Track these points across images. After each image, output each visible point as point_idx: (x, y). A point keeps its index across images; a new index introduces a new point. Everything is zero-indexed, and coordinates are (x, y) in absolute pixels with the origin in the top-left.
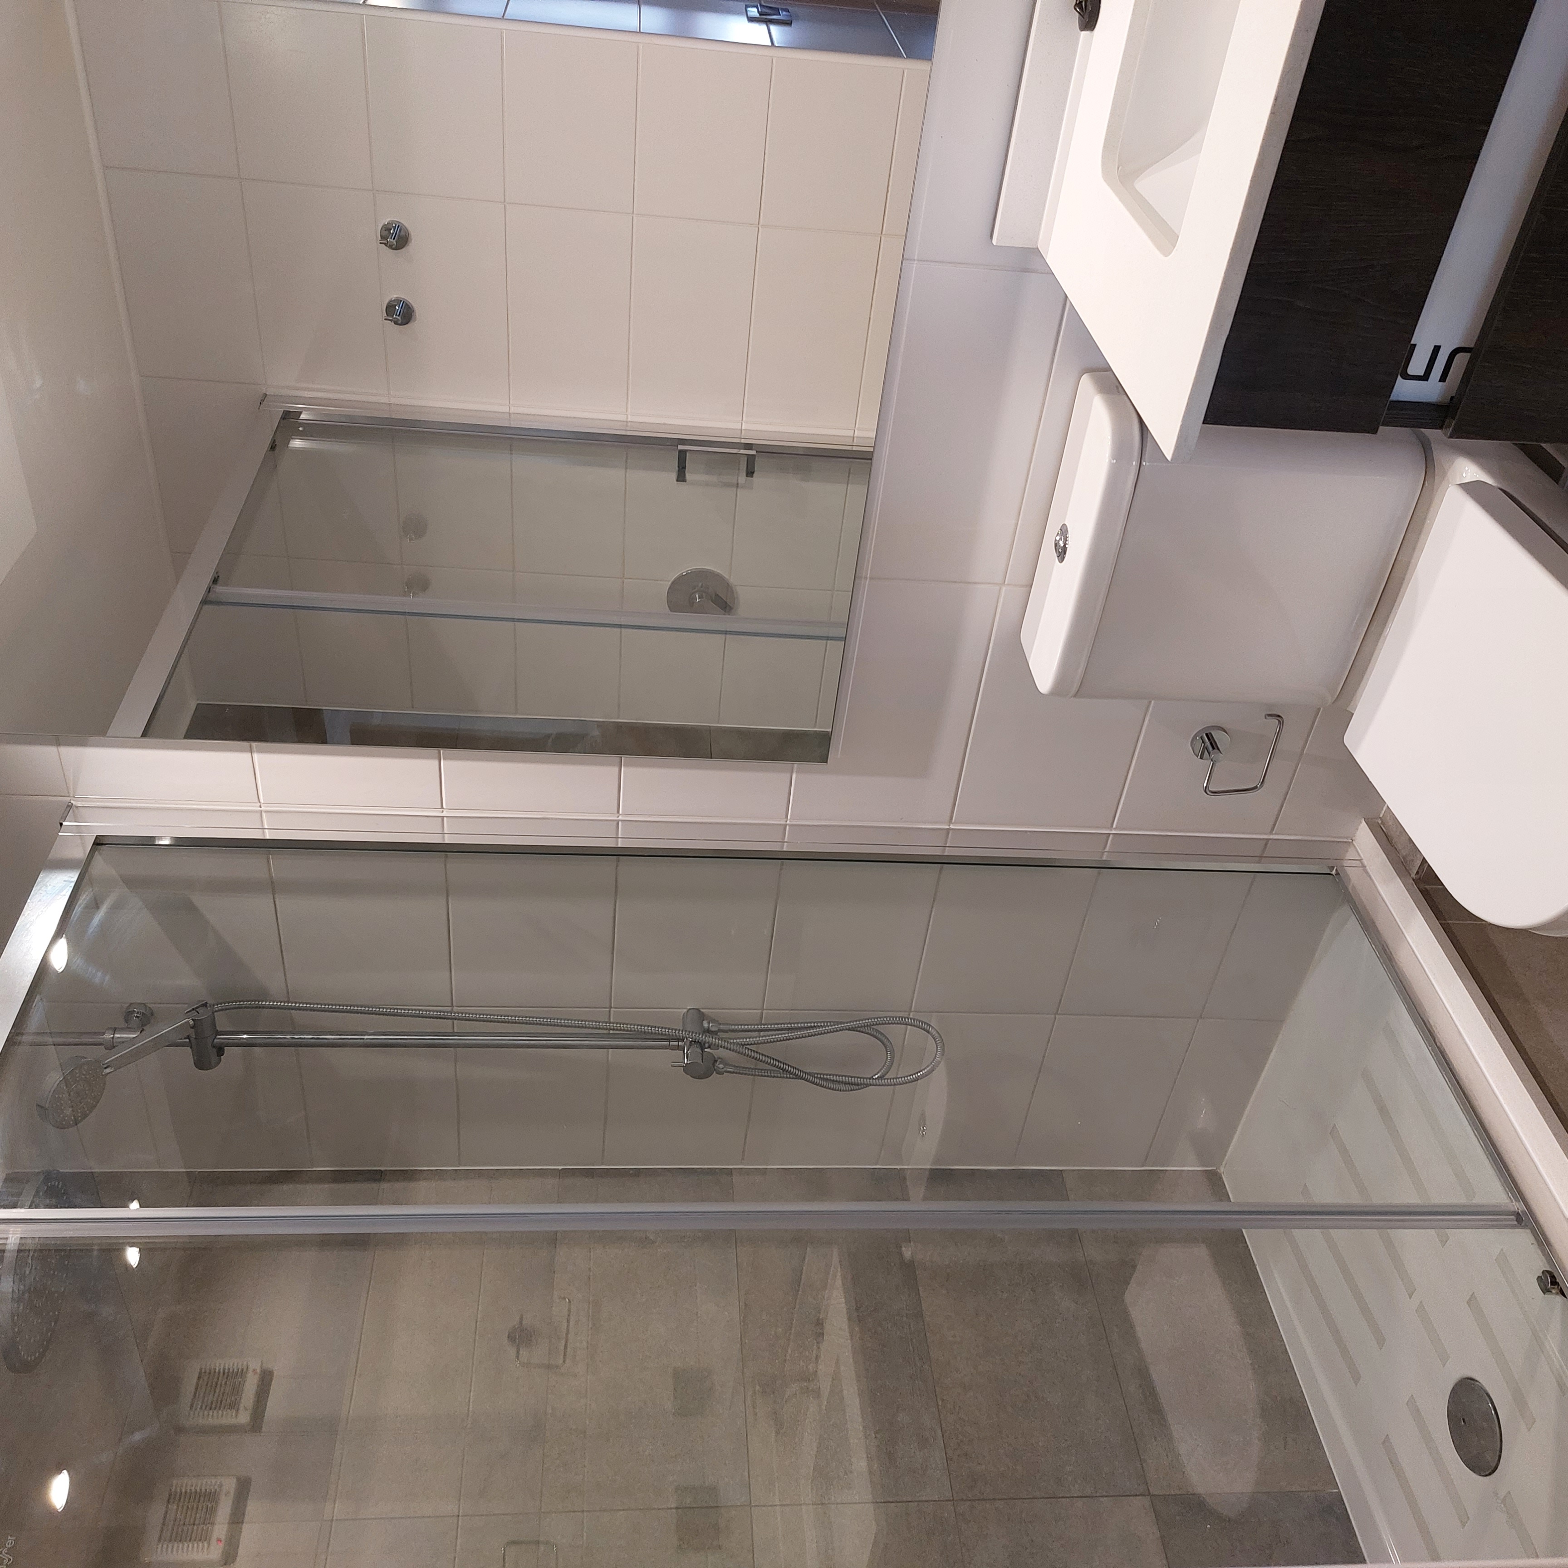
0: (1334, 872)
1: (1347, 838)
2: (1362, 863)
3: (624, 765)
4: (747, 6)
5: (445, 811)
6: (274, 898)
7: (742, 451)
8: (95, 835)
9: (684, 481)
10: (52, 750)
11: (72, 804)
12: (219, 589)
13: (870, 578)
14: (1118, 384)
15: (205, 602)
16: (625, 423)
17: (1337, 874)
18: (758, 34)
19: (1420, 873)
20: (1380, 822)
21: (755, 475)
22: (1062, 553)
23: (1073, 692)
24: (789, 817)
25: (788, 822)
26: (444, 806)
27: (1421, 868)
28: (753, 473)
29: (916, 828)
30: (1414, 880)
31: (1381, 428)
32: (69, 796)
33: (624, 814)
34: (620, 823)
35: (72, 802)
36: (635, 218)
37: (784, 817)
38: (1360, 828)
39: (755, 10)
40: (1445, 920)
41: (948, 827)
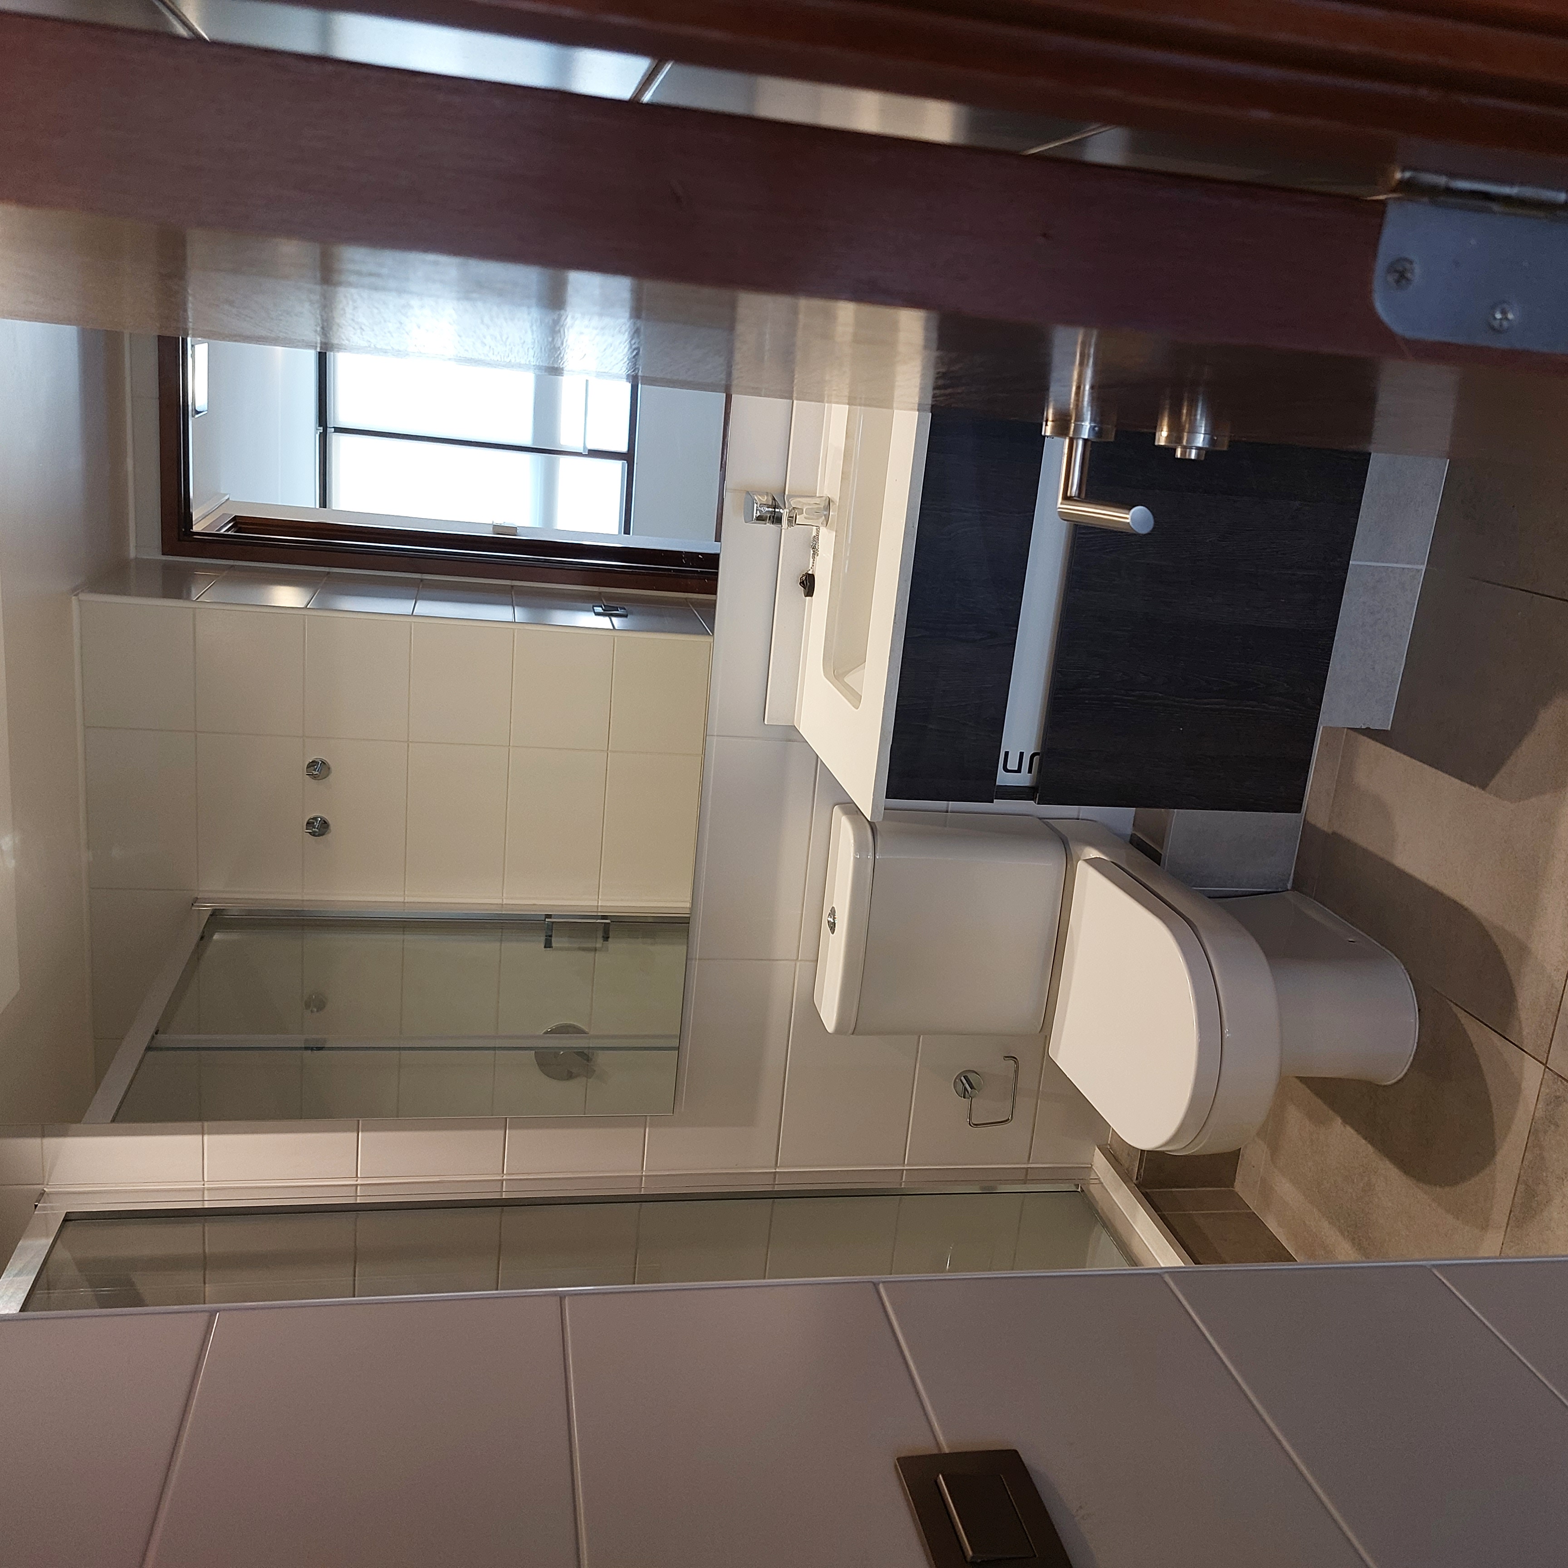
0: (1079, 1190)
1: (1088, 1164)
2: (1100, 1181)
3: (509, 1128)
4: (593, 606)
5: (359, 1179)
6: (204, 1274)
7: (599, 921)
8: (65, 1212)
9: (551, 947)
10: (38, 1141)
11: (45, 1191)
12: (160, 1037)
13: (699, 959)
14: (858, 810)
15: (149, 1049)
16: (500, 906)
17: (1082, 1191)
18: (604, 622)
19: (1139, 1177)
20: (1109, 1147)
21: (610, 940)
22: (832, 927)
23: (850, 1031)
24: (644, 1169)
25: (644, 1173)
26: (359, 1176)
27: (1139, 1174)
28: (608, 937)
29: (750, 1173)
30: (1136, 1185)
31: (995, 800)
32: (43, 1184)
33: (508, 1174)
34: (504, 1182)
35: (45, 1189)
36: (511, 749)
37: (640, 1169)
38: (1095, 1154)
39: (600, 609)
40: (1161, 1211)
41: (774, 1171)
